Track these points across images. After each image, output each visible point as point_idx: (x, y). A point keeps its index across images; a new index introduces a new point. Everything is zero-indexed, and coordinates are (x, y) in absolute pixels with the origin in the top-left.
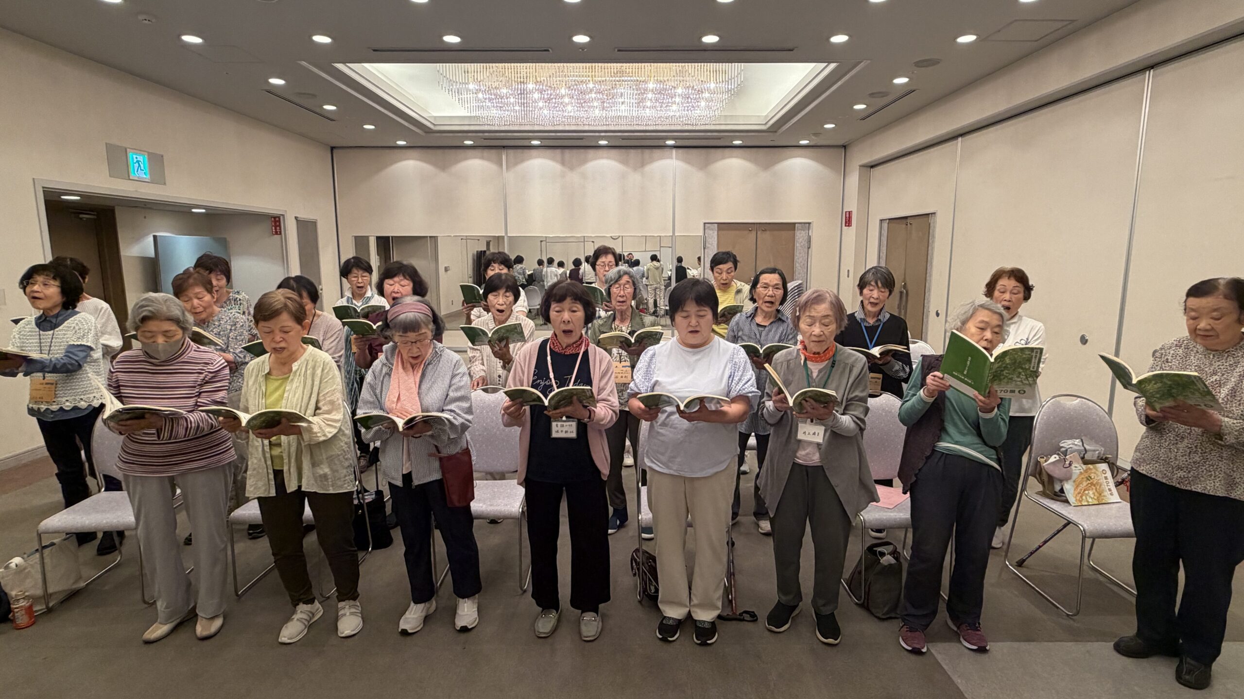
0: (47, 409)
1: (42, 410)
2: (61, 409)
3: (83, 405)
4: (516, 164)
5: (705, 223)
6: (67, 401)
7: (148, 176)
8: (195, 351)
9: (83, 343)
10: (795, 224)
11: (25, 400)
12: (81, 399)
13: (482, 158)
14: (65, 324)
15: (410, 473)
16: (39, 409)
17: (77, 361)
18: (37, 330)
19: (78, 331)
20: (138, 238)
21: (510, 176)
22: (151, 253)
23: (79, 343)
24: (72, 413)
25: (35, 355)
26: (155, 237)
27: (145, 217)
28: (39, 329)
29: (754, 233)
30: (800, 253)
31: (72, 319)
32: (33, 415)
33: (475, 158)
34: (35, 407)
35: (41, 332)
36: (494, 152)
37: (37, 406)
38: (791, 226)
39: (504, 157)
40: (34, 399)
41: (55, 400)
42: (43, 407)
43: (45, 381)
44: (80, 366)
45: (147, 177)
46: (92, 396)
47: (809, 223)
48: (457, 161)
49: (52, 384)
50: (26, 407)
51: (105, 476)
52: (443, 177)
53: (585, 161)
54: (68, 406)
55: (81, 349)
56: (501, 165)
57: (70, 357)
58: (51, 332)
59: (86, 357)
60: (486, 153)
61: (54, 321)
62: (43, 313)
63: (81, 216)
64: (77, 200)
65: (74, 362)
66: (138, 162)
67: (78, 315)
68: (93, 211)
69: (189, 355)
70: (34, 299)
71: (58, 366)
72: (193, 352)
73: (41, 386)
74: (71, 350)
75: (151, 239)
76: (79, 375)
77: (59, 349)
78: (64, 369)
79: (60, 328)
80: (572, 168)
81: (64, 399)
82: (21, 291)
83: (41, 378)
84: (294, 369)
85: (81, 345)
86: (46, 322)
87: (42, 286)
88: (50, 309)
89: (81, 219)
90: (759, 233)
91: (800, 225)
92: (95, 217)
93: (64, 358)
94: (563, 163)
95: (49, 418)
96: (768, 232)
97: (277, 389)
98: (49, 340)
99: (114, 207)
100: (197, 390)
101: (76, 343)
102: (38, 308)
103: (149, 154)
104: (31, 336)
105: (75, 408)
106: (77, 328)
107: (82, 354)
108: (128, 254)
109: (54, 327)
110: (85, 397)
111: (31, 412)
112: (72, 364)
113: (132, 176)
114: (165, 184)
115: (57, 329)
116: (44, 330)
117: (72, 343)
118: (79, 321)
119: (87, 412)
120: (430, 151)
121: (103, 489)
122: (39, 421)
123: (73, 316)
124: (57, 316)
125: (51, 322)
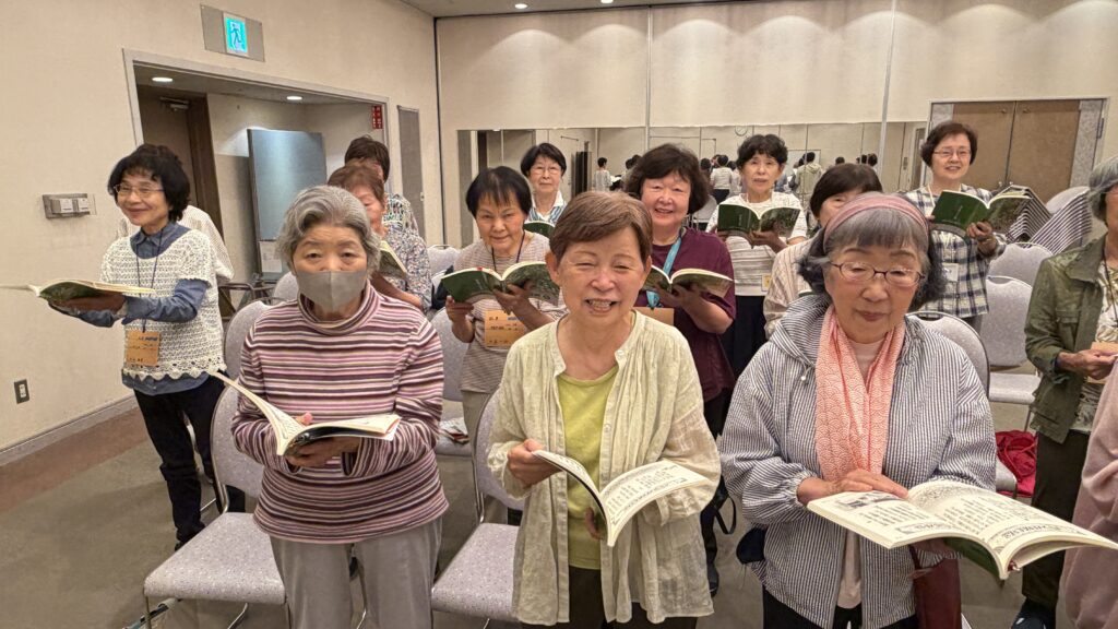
0: (149, 377)
1: (142, 379)
2: (167, 377)
3: (195, 372)
4: (666, 28)
5: (933, 104)
6: (175, 365)
7: (246, 51)
8: (383, 305)
9: (197, 277)
10: (1078, 101)
11: (119, 362)
12: (193, 363)
13: (621, 23)
14: (172, 247)
15: (859, 607)
16: (137, 376)
17: (192, 306)
18: (134, 256)
19: (190, 259)
20: (231, 134)
21: (656, 46)
22: (246, 153)
23: (193, 277)
24: (180, 384)
25: (132, 290)
26: (249, 131)
27: (238, 107)
28: (137, 254)
29: (1008, 118)
30: (1082, 146)
31: (180, 239)
32: (129, 385)
33: (610, 23)
34: (132, 373)
35: (140, 260)
36: (636, 14)
37: (135, 373)
38: (1072, 105)
39: (650, 20)
40: (132, 362)
41: (159, 363)
42: (143, 374)
43: (145, 335)
44: (195, 313)
45: (244, 51)
46: (206, 358)
47: (1103, 100)
48: (589, 29)
49: (155, 339)
50: (120, 373)
51: (229, 488)
52: (569, 51)
53: (761, 20)
54: (175, 373)
55: (196, 286)
56: (646, 31)
57: (183, 299)
58: (153, 260)
59: (201, 300)
60: (626, 14)
61: (157, 242)
62: (142, 230)
63: (173, 106)
64: (168, 83)
65: (188, 306)
66: (235, 30)
67: (187, 235)
68: (183, 99)
69: (375, 315)
70: (132, 211)
71: (168, 312)
72: (379, 308)
73: (142, 342)
74: (184, 288)
75: (244, 134)
76: (193, 326)
77: (164, 286)
78: (174, 317)
79: (166, 253)
80: (742, 31)
81: (171, 363)
82: (112, 198)
83: (140, 330)
84: (621, 363)
85: (196, 280)
86: (148, 243)
87: (140, 193)
88: (151, 224)
89: (172, 109)
90: (1017, 117)
91: (1087, 103)
92: (185, 107)
93: (175, 299)
94: (730, 24)
95: (150, 391)
96: (1032, 115)
97: (585, 404)
98: (152, 272)
99: (206, 94)
100: (396, 382)
101: (189, 277)
102: (137, 224)
103: (247, 20)
104: (126, 265)
105: (185, 377)
106: (188, 253)
107: (196, 295)
108: (221, 153)
109: (157, 251)
110: (198, 360)
111: (128, 380)
112: (185, 310)
113: (230, 49)
114: (264, 61)
115: (161, 255)
116: (143, 257)
117: (183, 277)
118: (191, 242)
119: (200, 383)
120: (553, 16)
121: (226, 509)
122: (137, 393)
123: (181, 235)
124: (161, 234)
125: (154, 244)
